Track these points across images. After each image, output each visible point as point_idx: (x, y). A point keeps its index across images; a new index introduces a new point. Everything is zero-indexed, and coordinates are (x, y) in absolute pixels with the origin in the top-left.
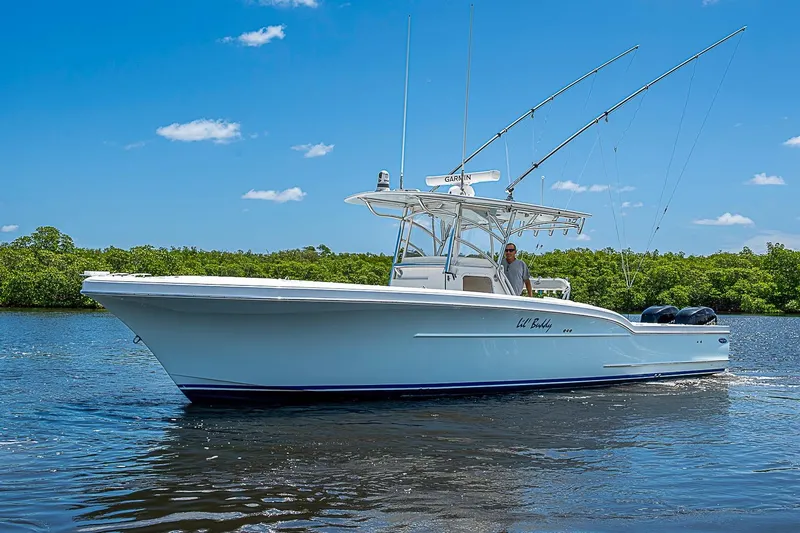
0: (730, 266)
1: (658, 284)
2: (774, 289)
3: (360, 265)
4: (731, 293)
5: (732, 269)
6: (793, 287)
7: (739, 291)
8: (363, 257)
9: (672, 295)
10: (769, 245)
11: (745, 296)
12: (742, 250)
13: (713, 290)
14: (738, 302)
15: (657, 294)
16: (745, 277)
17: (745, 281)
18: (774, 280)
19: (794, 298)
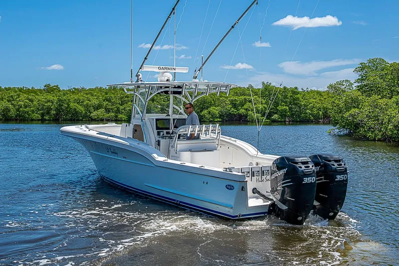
0: (241, 95)
1: (201, 106)
2: (265, 108)
3: (19, 96)
4: (242, 111)
5: (243, 97)
6: (276, 107)
7: (246, 109)
8: (21, 90)
9: (209, 113)
10: (263, 83)
11: (250, 112)
12: (248, 86)
13: (233, 109)
14: (246, 116)
15: (201, 111)
16: (250, 101)
17: (250, 104)
18: (266, 103)
19: (276, 113)
